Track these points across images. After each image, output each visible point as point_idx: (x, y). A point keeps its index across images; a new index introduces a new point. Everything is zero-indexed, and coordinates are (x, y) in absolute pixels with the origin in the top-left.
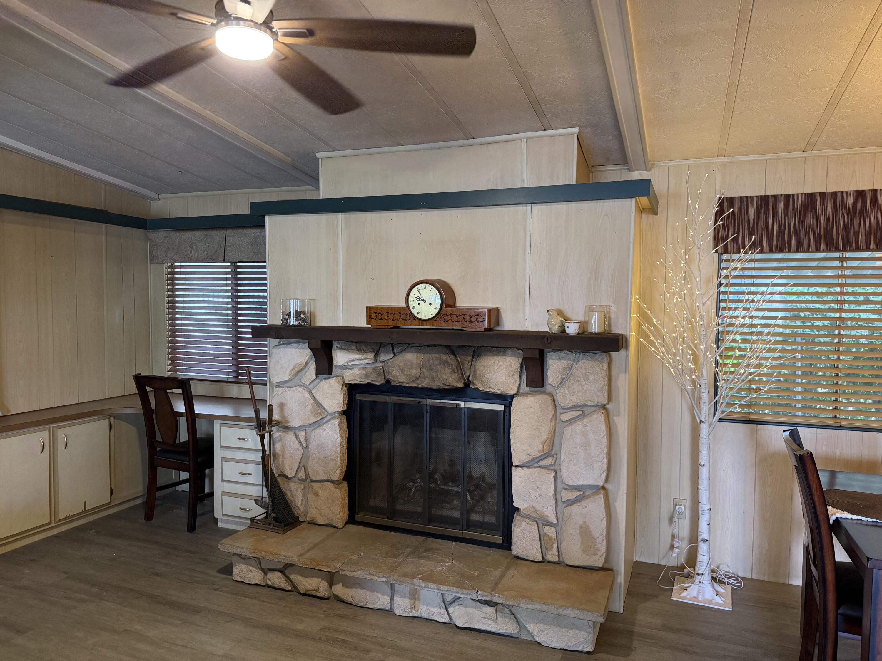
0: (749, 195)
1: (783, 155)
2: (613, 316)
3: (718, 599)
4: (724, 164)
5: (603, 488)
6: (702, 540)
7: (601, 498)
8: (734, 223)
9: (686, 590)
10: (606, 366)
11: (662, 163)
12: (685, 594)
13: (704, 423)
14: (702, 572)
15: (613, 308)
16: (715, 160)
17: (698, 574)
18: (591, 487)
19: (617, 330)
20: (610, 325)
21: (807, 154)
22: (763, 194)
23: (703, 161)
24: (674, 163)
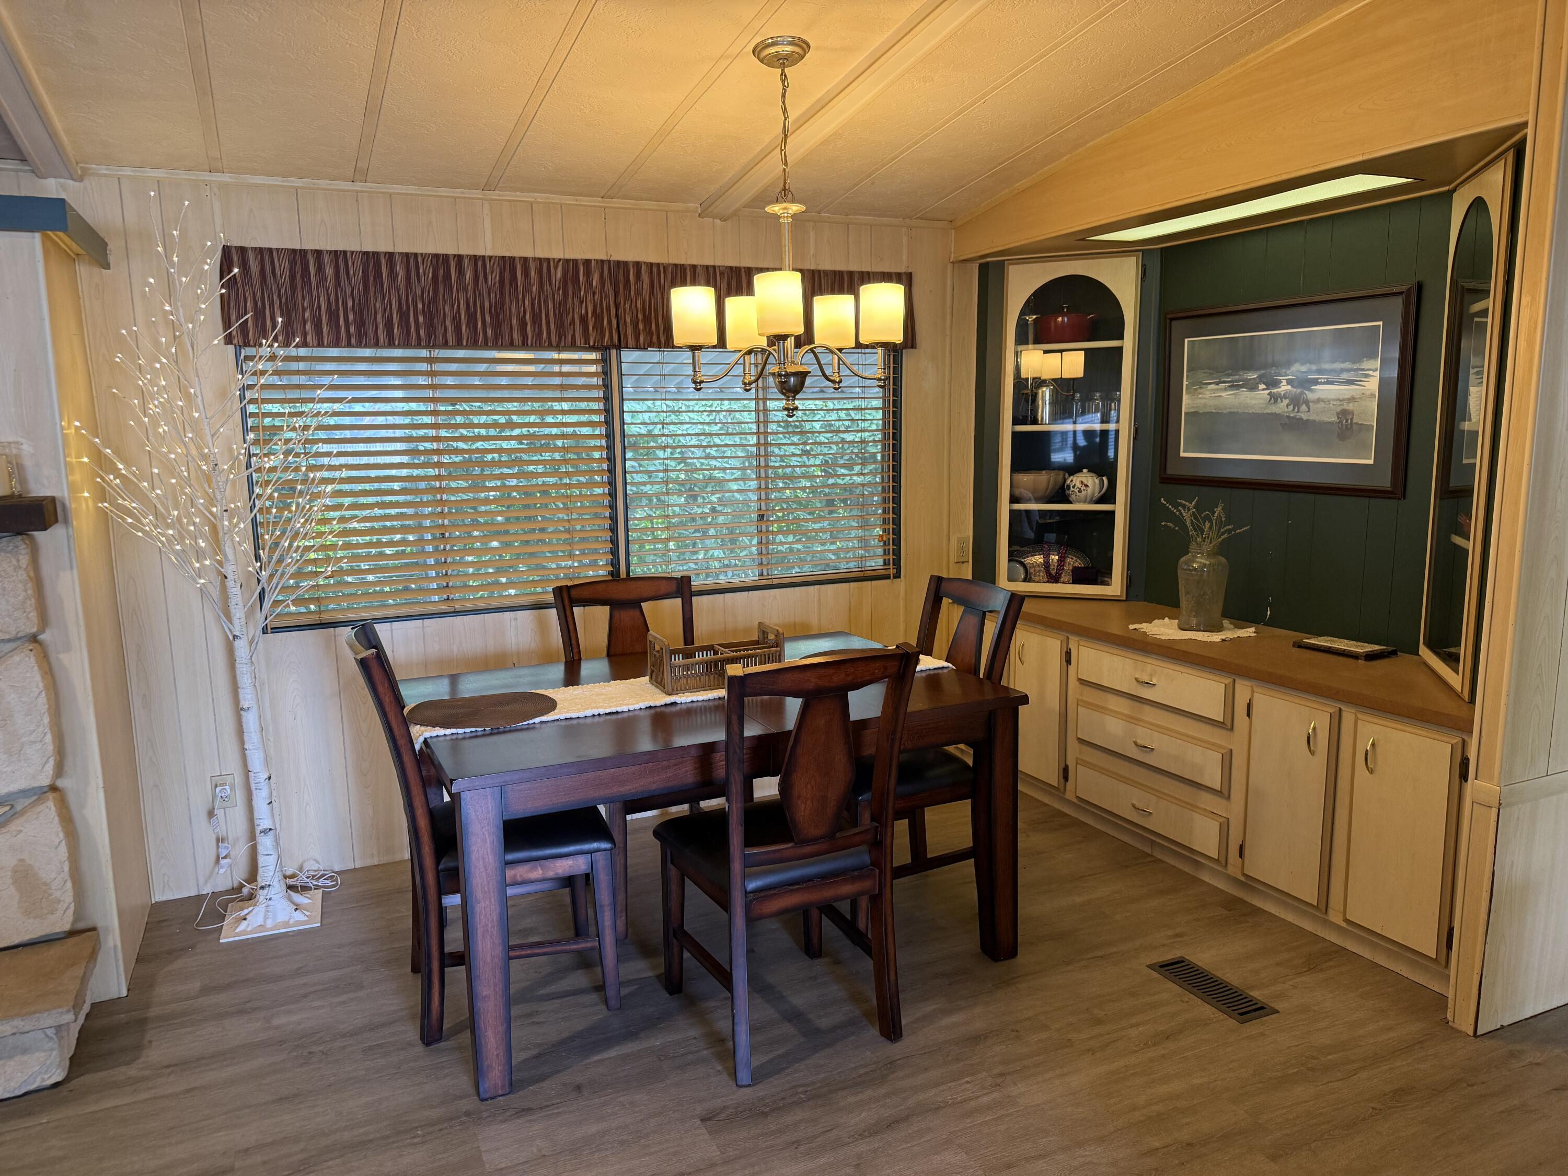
0: (274, 245)
1: (323, 183)
2: (28, 463)
3: (299, 916)
4: (224, 186)
5: (53, 788)
6: (261, 832)
7: (50, 808)
8: (254, 294)
9: (245, 919)
10: (24, 560)
11: (103, 170)
12: (243, 926)
13: (240, 638)
14: (268, 883)
15: (27, 448)
16: (206, 176)
17: (262, 888)
18: (24, 793)
19: (40, 489)
20: (23, 481)
21: (358, 186)
22: (298, 247)
23: (183, 175)
24: (128, 172)
